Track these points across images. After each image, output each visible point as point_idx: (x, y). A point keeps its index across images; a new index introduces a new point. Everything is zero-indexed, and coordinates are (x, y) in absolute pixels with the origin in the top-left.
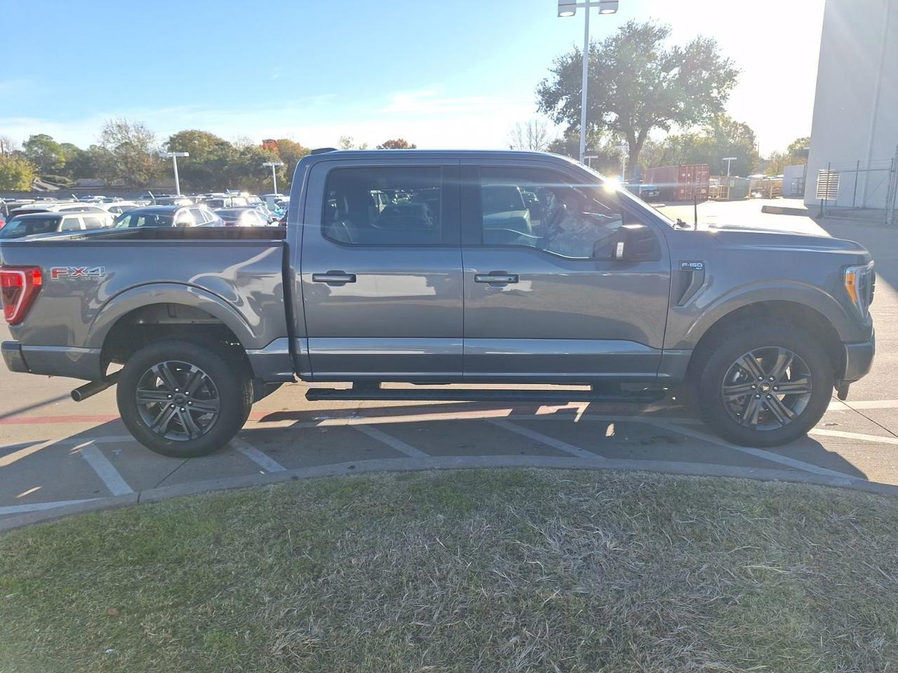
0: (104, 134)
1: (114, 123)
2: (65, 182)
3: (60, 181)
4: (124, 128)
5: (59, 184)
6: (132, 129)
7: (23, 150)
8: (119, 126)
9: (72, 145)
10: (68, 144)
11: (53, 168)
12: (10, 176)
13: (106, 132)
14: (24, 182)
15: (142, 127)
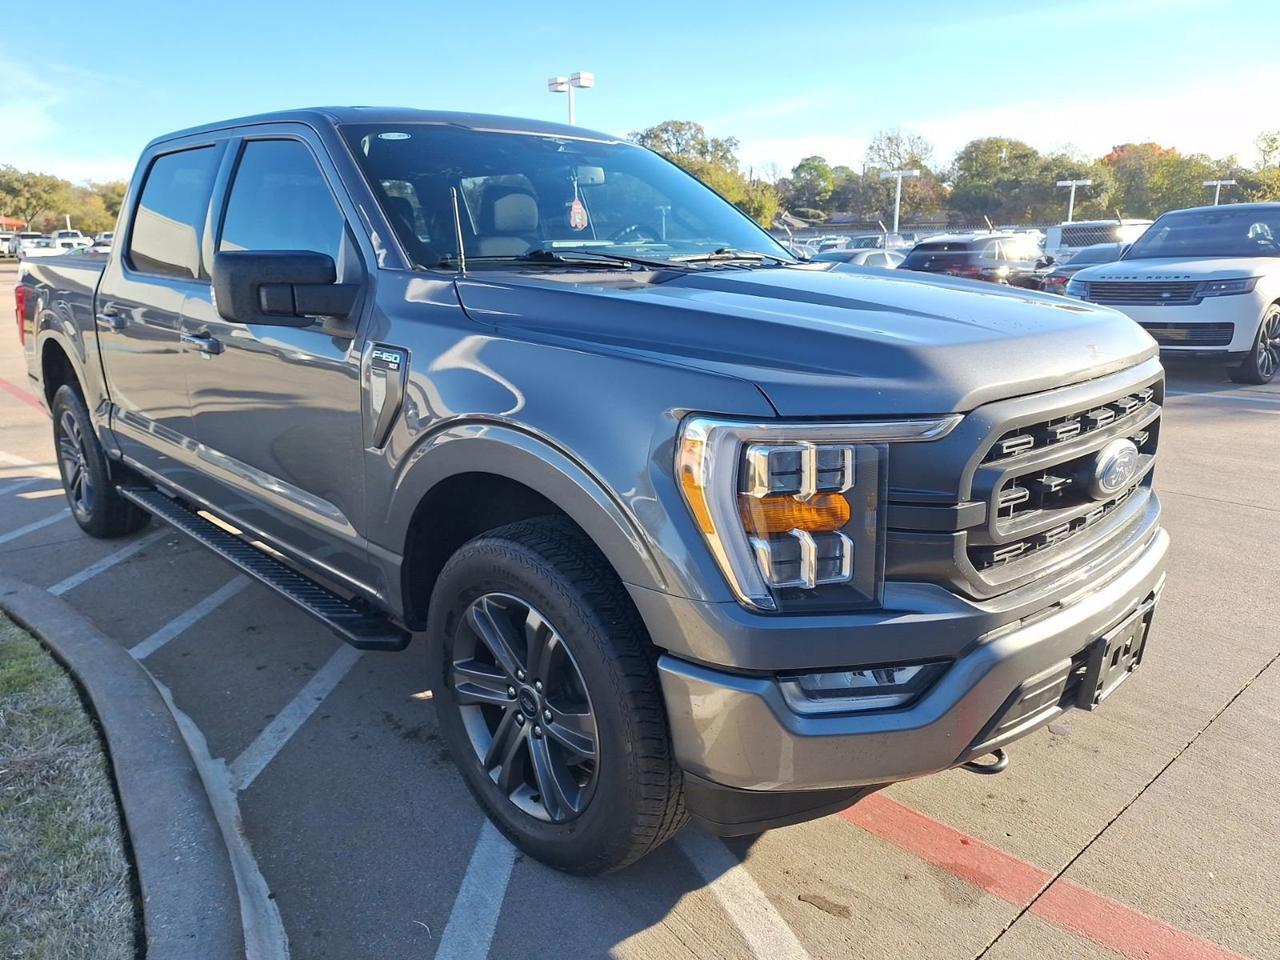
0: (868, 151)
1: (884, 134)
2: (819, 216)
3: (813, 216)
4: (895, 141)
5: (811, 220)
6: (906, 141)
7: (790, 176)
8: (889, 139)
9: (847, 168)
10: (842, 168)
11: (817, 198)
12: (752, 210)
13: (871, 148)
14: (765, 217)
15: (919, 138)
